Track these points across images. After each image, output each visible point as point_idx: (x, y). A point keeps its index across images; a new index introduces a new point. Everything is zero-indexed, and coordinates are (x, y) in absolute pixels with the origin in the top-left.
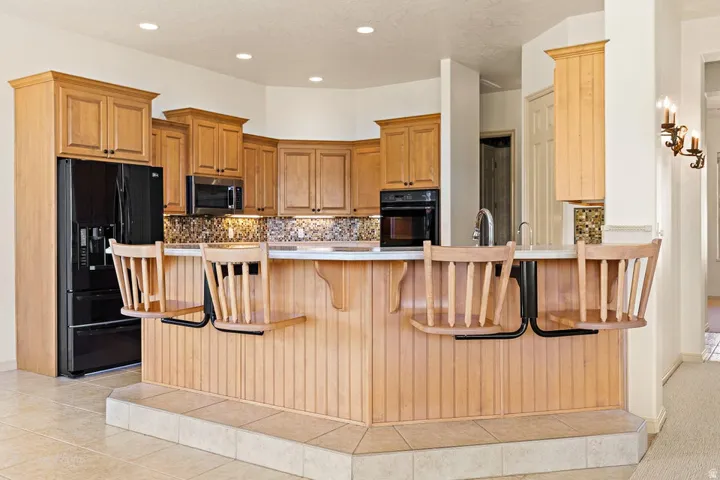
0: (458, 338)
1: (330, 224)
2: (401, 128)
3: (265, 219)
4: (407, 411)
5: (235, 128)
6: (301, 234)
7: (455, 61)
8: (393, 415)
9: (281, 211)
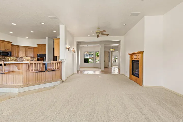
0: (36, 72)
1: (30, 58)
2: (41, 46)
3: (17, 58)
4: (30, 82)
5: (10, 43)
6: (24, 60)
7: (48, 37)
8: (28, 83)
9: (20, 56)
